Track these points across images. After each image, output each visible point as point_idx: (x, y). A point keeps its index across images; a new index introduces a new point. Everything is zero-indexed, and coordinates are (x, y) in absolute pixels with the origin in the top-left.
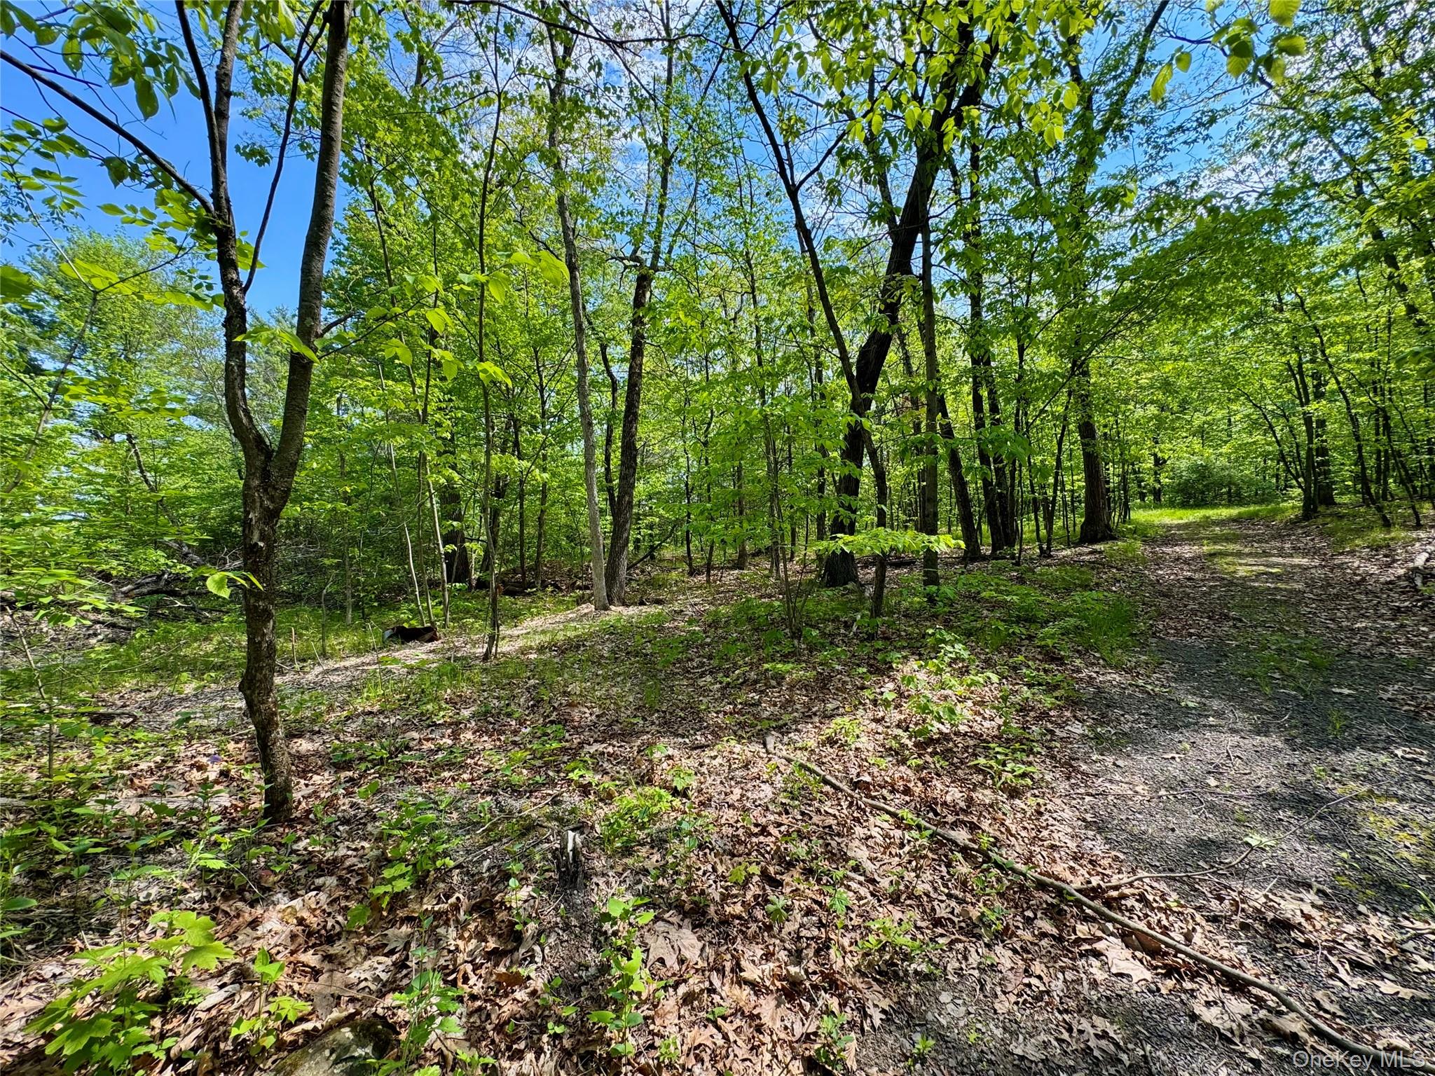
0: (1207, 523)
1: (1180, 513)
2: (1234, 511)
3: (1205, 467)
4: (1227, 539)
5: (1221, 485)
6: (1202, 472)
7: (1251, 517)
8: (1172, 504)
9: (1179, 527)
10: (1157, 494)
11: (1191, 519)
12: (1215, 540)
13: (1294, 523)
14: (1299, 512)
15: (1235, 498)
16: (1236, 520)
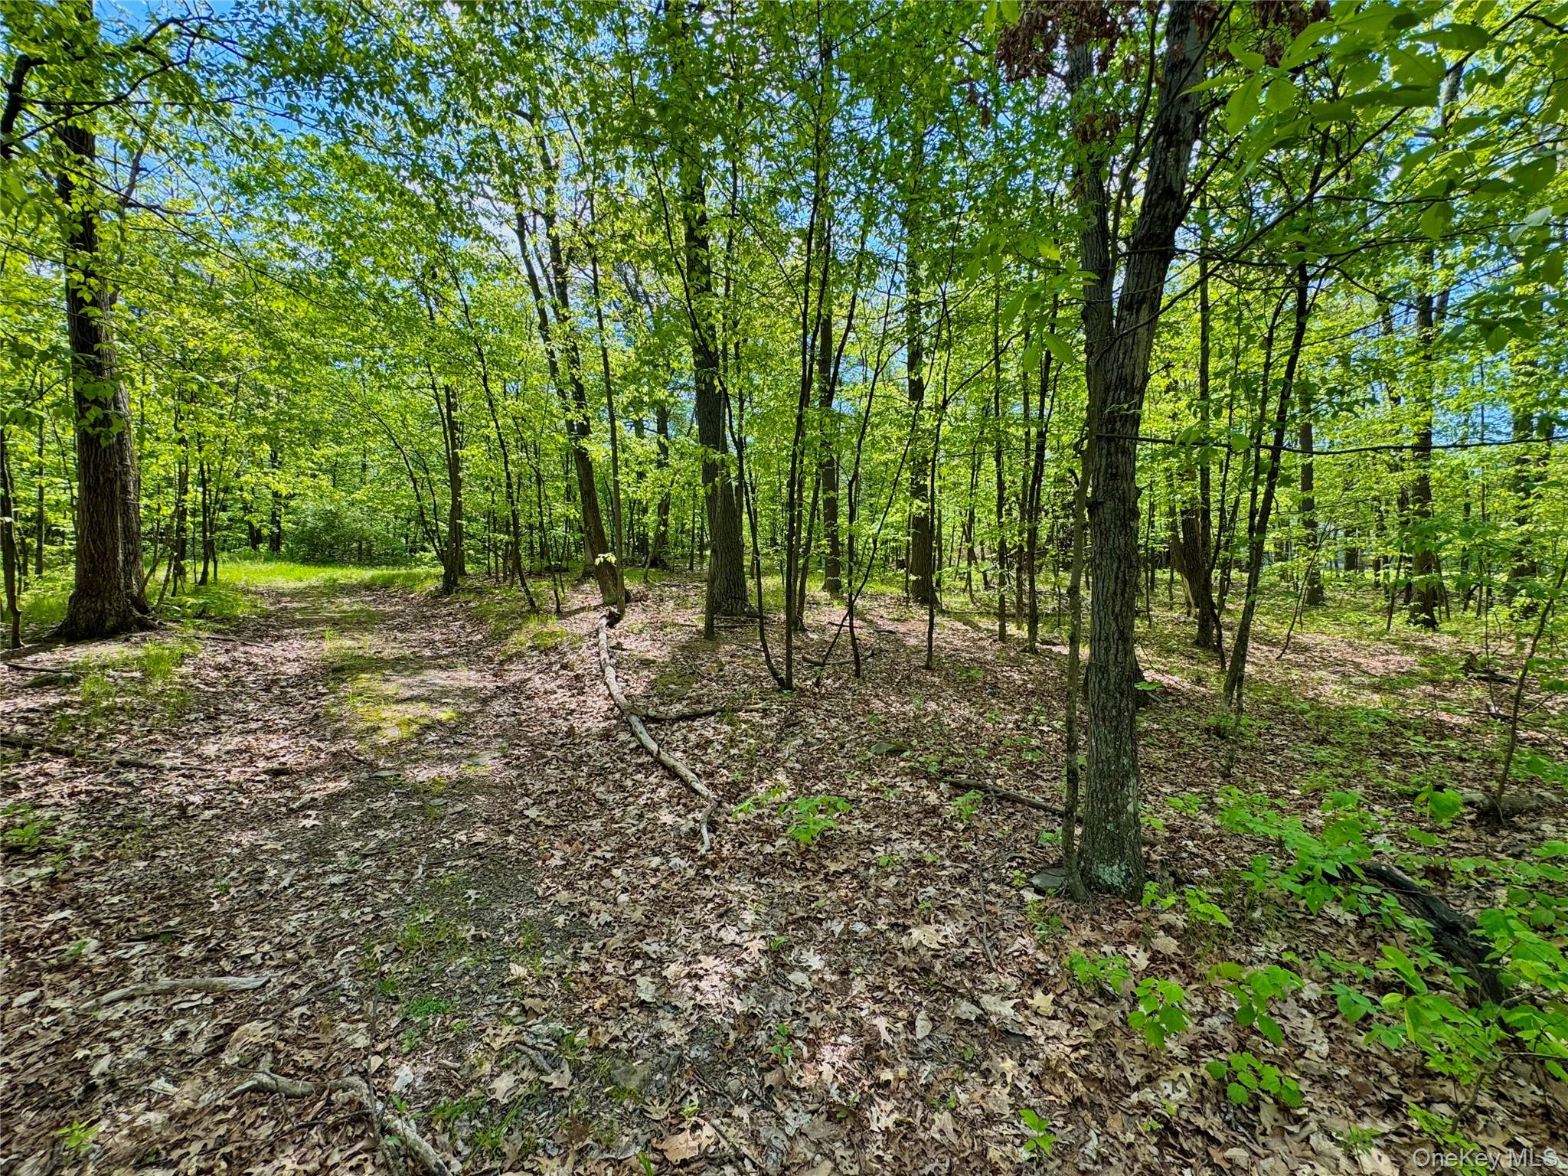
0: (335, 590)
1: (300, 570)
2: (367, 574)
3: (335, 515)
4: (361, 623)
5: (352, 539)
6: (331, 520)
7: (387, 583)
8: (291, 557)
9: (296, 594)
10: (276, 541)
11: (314, 582)
12: (342, 624)
13: (436, 597)
14: (440, 584)
15: (366, 557)
16: (368, 587)
